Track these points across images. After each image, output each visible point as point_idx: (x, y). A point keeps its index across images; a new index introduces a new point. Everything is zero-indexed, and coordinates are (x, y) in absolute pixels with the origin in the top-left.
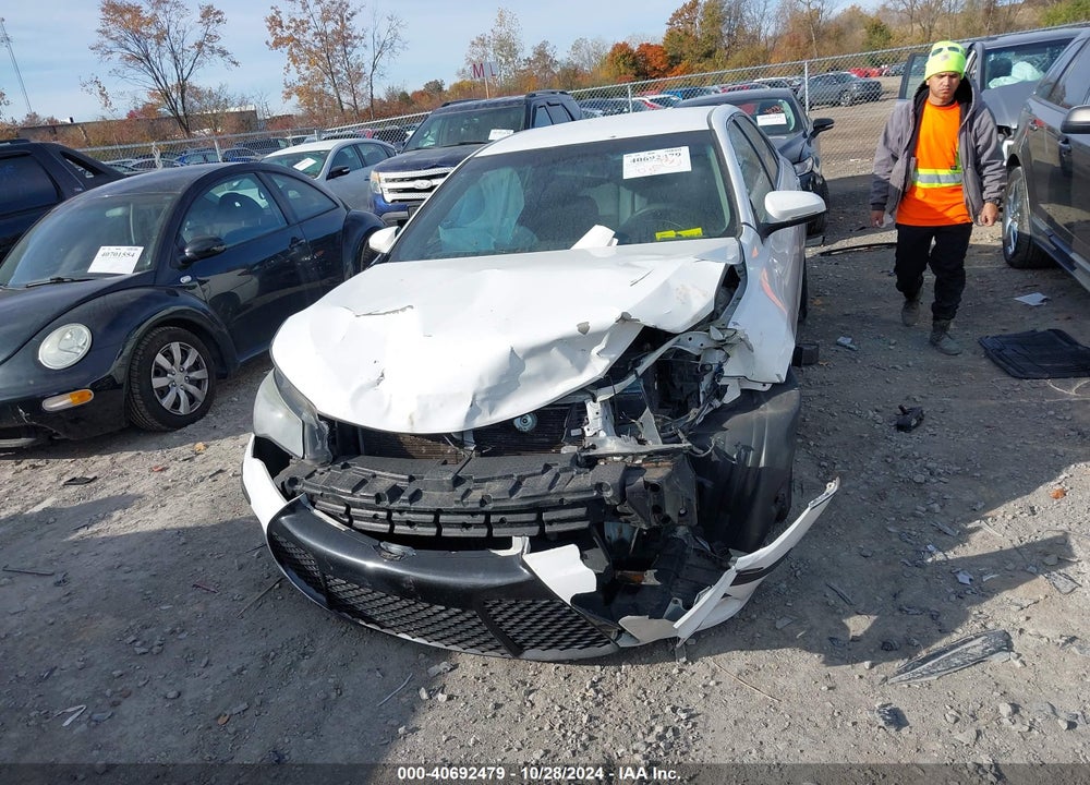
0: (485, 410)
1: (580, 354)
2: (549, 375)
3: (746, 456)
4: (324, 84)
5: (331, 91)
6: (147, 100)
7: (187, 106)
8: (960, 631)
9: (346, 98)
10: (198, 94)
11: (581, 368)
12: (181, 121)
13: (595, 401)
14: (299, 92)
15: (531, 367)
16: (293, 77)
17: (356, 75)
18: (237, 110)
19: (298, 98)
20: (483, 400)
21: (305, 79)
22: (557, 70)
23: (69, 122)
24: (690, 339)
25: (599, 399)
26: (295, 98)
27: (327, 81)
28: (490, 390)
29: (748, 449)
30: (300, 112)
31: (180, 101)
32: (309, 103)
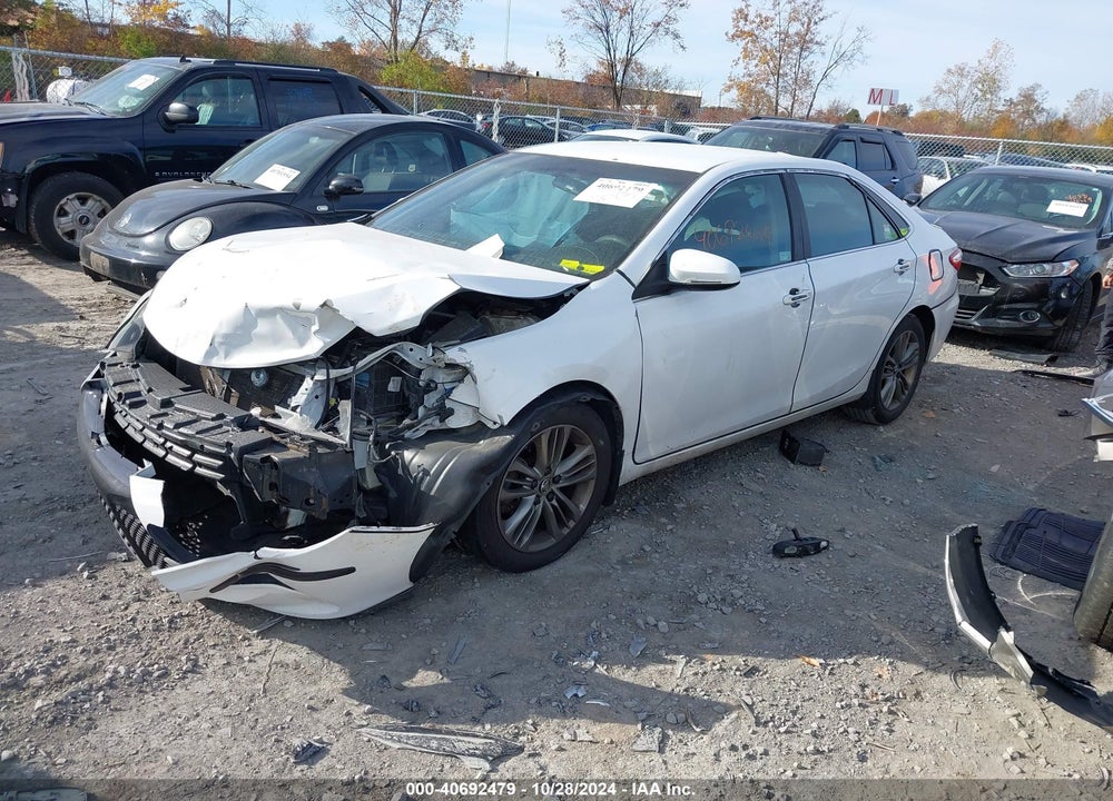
0: (222, 354)
1: (301, 329)
2: (275, 340)
3: (422, 479)
4: (768, 84)
5: (771, 91)
6: (596, 69)
7: (627, 79)
8: (488, 727)
9: (785, 102)
10: (640, 70)
11: (302, 342)
12: (615, 93)
13: (312, 379)
14: (741, 87)
15: (263, 326)
16: (739, 71)
17: (804, 81)
18: (672, 92)
19: (737, 93)
20: (221, 344)
21: (750, 76)
22: (1041, 119)
23: (535, 75)
24: (411, 350)
25: (316, 378)
26: (734, 93)
27: (772, 82)
28: (226, 336)
29: (426, 473)
30: (734, 106)
31: (621, 75)
32: (747, 100)
